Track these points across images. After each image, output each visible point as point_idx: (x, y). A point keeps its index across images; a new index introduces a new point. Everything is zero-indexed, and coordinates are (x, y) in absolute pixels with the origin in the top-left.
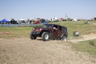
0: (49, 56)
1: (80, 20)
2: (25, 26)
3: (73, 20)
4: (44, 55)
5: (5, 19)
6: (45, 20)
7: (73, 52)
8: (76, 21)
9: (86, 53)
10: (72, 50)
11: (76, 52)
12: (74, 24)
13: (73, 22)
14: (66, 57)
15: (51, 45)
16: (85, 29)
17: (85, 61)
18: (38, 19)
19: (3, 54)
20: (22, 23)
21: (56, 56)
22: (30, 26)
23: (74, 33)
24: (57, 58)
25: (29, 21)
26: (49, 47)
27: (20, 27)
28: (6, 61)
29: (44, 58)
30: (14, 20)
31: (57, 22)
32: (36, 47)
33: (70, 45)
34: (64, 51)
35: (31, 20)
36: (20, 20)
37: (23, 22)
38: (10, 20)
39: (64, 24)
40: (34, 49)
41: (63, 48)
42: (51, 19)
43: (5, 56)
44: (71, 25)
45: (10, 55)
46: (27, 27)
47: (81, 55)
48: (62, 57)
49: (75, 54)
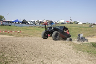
0: (53, 53)
1: (85, 23)
2: (35, 27)
3: (79, 23)
4: (49, 52)
5: (17, 20)
6: (53, 22)
7: (74, 51)
8: (82, 24)
9: (85, 53)
10: (73, 50)
11: (77, 51)
12: (80, 27)
13: (79, 25)
14: (67, 55)
15: (55, 44)
16: (89, 32)
17: (83, 59)
18: (47, 21)
19: (13, 49)
20: (32, 24)
21: (58, 54)
22: (39, 26)
23: (79, 35)
24: (59, 56)
25: (39, 22)
26: (53, 45)
27: (30, 27)
28: (16, 55)
29: (48, 54)
30: (25, 21)
31: (64, 24)
32: (42, 45)
33: (72, 45)
34: (66, 50)
35: (40, 21)
36: (31, 21)
37: (34, 22)
38: (21, 21)
39: (70, 27)
40: (40, 47)
41: (66, 48)
42: (59, 21)
43: (15, 50)
44: (77, 28)
45: (19, 51)
46: (36, 27)
47: (81, 54)
48: (64, 54)
49: (75, 53)
